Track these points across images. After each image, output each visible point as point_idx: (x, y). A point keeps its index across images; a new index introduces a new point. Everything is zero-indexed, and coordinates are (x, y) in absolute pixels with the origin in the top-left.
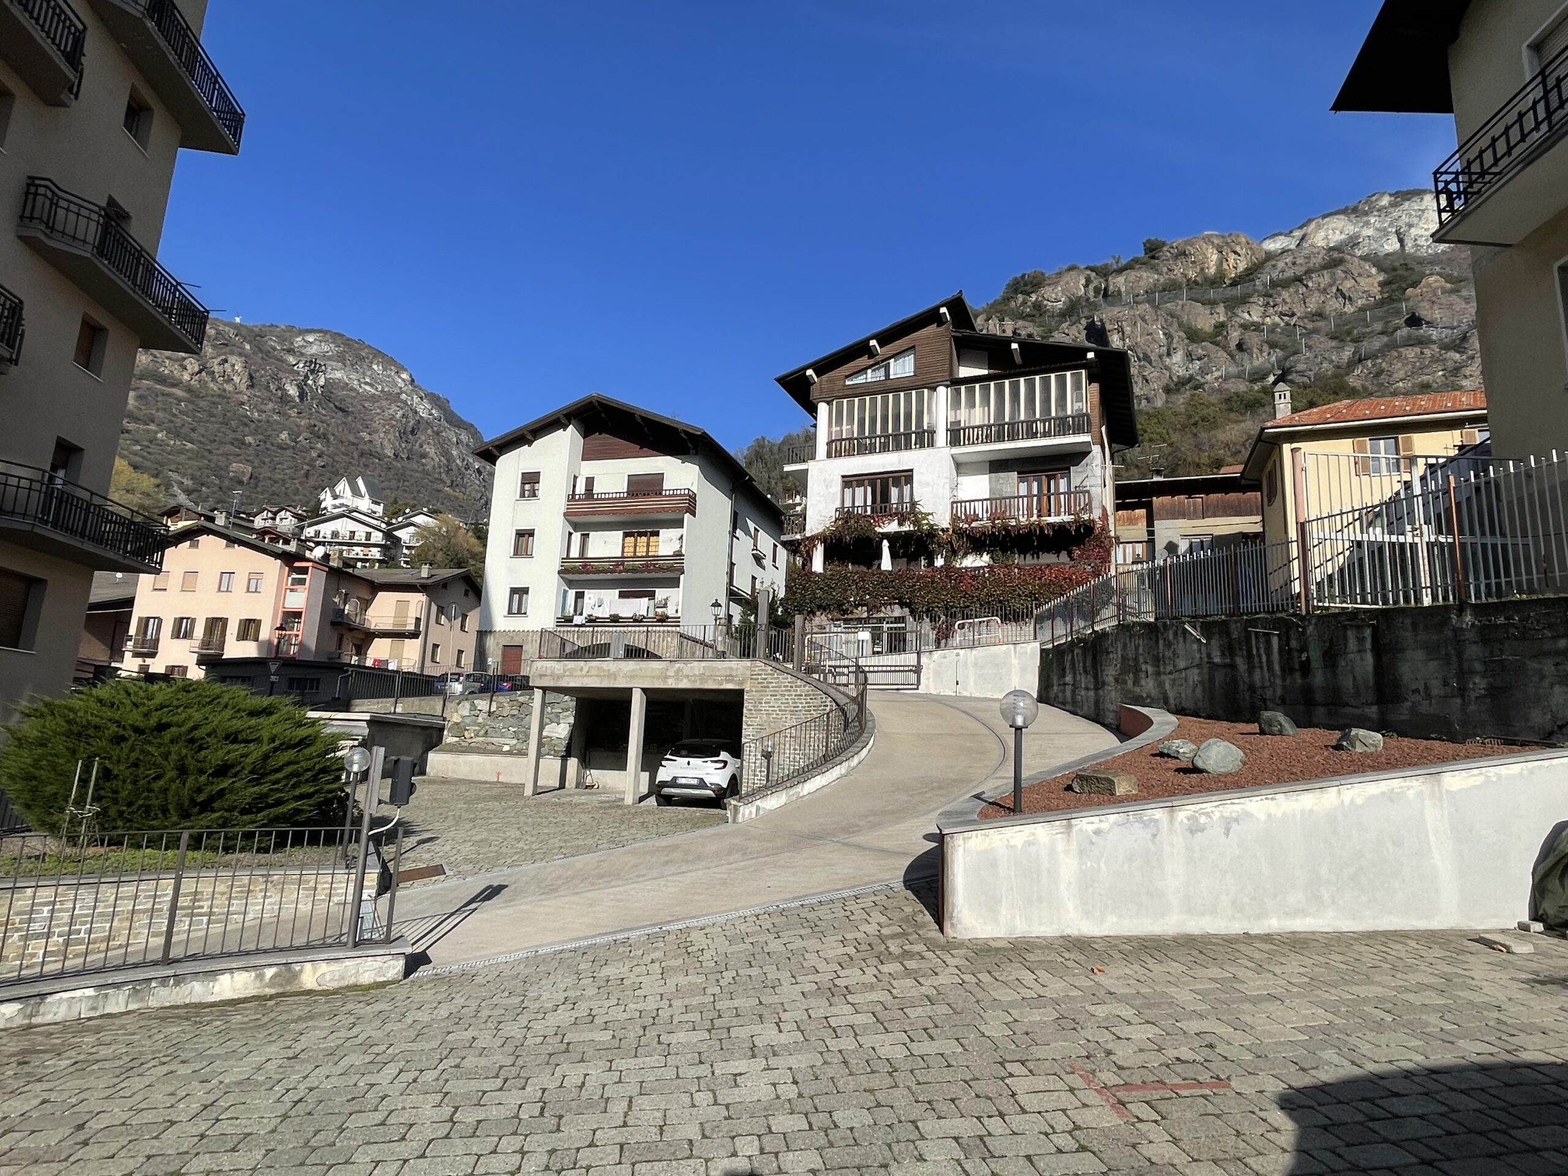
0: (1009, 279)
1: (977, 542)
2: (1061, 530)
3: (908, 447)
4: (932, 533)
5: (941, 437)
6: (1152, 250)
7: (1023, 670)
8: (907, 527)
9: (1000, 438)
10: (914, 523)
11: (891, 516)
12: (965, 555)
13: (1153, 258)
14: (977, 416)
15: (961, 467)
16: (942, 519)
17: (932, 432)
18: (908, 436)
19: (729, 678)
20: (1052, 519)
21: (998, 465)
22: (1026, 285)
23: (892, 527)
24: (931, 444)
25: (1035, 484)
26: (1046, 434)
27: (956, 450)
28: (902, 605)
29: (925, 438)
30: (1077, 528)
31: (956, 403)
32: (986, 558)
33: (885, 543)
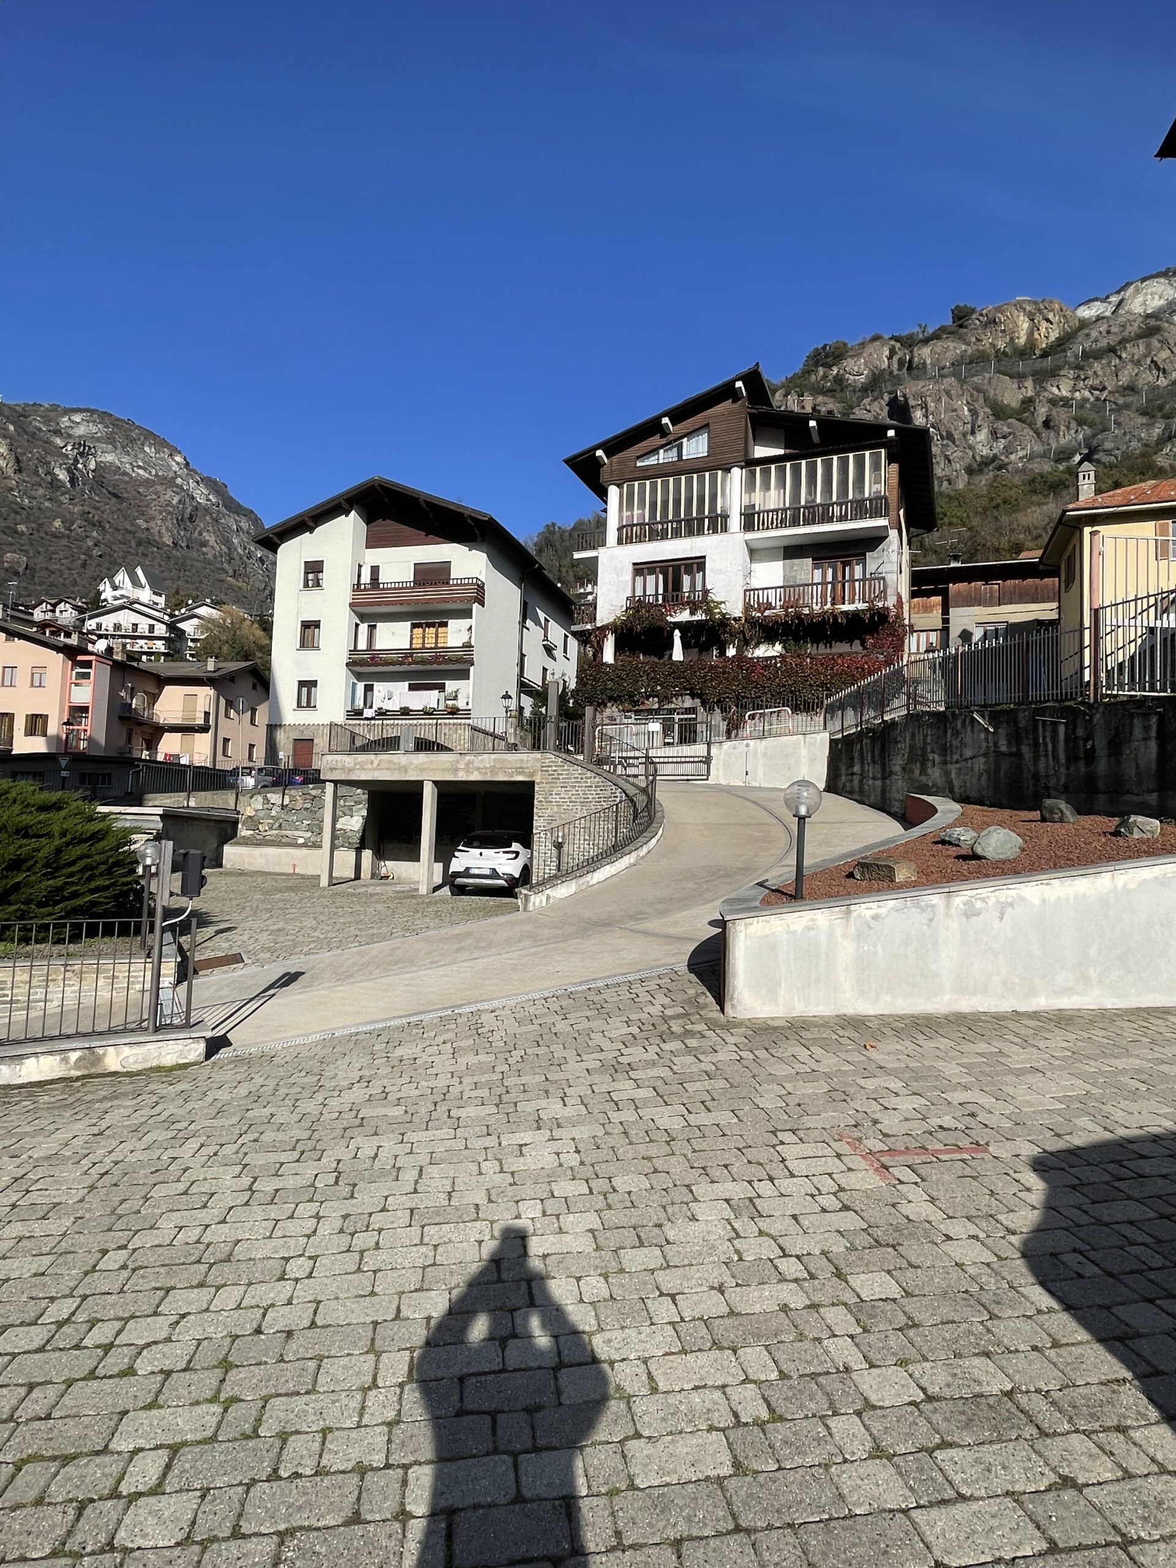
0: (809, 350)
1: (769, 631)
2: (854, 618)
3: (701, 533)
4: (724, 622)
5: (735, 522)
6: (960, 318)
7: (812, 760)
8: (699, 616)
9: (795, 523)
10: (709, 611)
11: (683, 605)
12: (757, 645)
13: (961, 326)
14: (773, 499)
15: (754, 553)
16: (734, 608)
17: (725, 517)
18: (701, 521)
19: (520, 770)
20: (846, 607)
21: (792, 551)
22: (826, 357)
23: (684, 616)
24: (725, 529)
25: (830, 571)
26: (842, 518)
27: (750, 536)
28: (693, 696)
29: (718, 523)
30: (872, 616)
31: (750, 485)
32: (778, 647)
33: (677, 633)
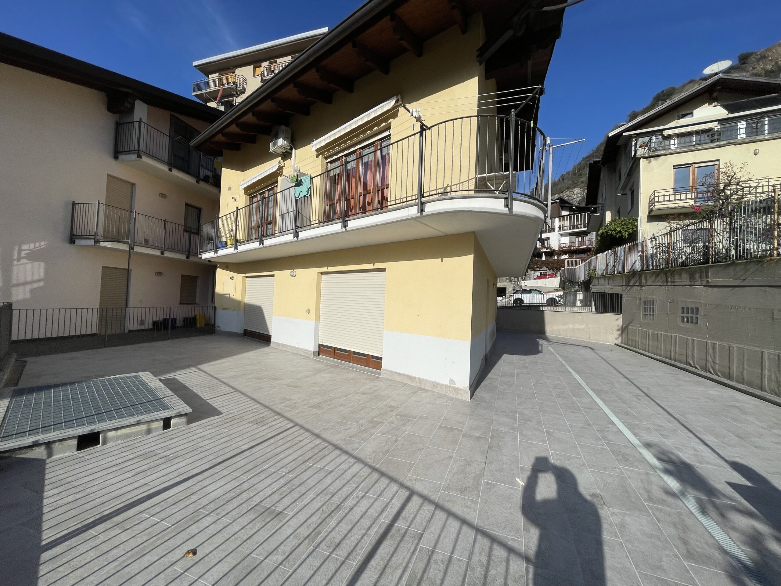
1: (565, 253)
2: (583, 249)
3: (549, 232)
4: (554, 251)
5: (557, 229)
8: (548, 250)
9: (570, 229)
10: (550, 249)
11: (545, 248)
12: (563, 255)
14: (566, 223)
15: (562, 235)
16: (556, 248)
17: (554, 228)
18: (549, 229)
19: (504, 285)
20: (581, 247)
21: (571, 234)
23: (545, 250)
24: (554, 231)
25: (580, 238)
26: (581, 228)
27: (560, 232)
28: (546, 267)
29: (552, 230)
30: (587, 249)
31: (560, 221)
32: (568, 255)
33: (544, 254)
